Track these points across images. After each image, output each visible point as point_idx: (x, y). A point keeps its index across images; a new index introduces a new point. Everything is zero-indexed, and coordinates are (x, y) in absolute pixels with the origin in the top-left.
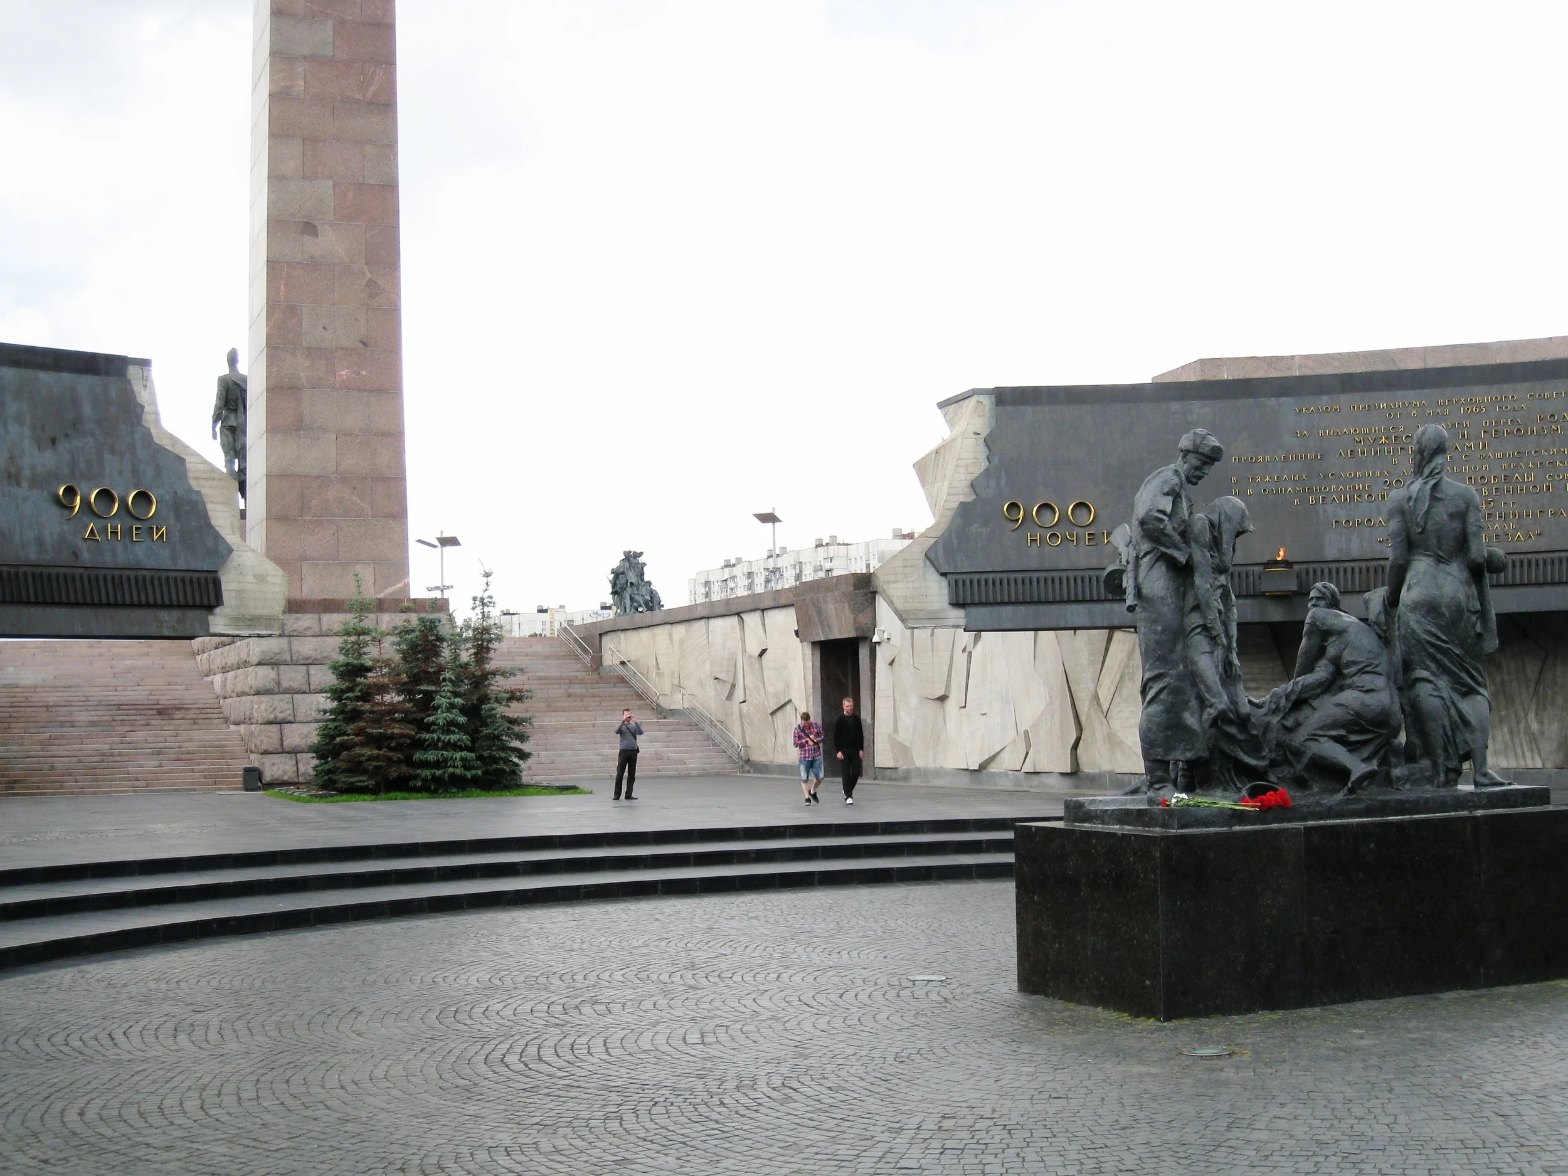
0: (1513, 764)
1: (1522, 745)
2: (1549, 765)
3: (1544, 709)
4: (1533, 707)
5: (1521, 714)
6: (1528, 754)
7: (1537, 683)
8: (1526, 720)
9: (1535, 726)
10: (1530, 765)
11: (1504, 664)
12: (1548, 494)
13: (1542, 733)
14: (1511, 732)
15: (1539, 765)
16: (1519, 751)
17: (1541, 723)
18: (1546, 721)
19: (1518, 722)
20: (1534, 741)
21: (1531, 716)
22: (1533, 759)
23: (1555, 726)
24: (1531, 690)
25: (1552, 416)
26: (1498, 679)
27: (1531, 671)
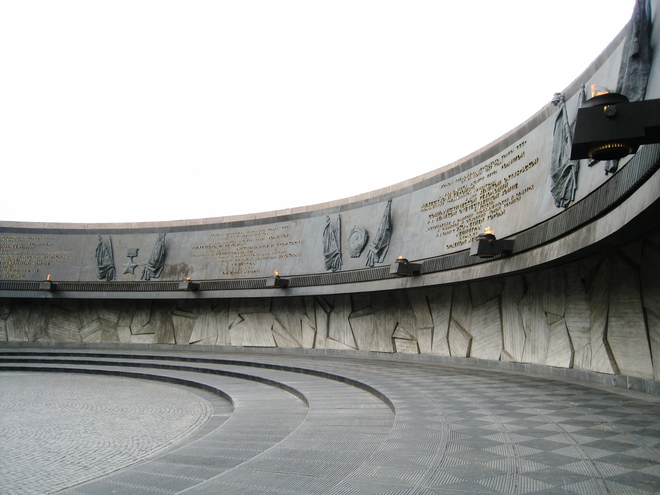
0: (20, 340)
1: (23, 335)
2: (30, 341)
3: (30, 325)
4: (27, 324)
5: (23, 326)
6: (24, 338)
7: (29, 317)
8: (25, 328)
9: (27, 330)
10: (25, 340)
11: (19, 312)
12: (28, 265)
13: (29, 332)
14: (20, 331)
15: (27, 341)
16: (22, 336)
17: (29, 329)
18: (30, 328)
19: (22, 328)
20: (26, 334)
21: (26, 327)
22: (26, 339)
23: (33, 330)
24: (27, 319)
25: (33, 244)
26: (18, 316)
27: (27, 314)
